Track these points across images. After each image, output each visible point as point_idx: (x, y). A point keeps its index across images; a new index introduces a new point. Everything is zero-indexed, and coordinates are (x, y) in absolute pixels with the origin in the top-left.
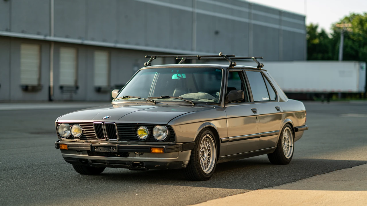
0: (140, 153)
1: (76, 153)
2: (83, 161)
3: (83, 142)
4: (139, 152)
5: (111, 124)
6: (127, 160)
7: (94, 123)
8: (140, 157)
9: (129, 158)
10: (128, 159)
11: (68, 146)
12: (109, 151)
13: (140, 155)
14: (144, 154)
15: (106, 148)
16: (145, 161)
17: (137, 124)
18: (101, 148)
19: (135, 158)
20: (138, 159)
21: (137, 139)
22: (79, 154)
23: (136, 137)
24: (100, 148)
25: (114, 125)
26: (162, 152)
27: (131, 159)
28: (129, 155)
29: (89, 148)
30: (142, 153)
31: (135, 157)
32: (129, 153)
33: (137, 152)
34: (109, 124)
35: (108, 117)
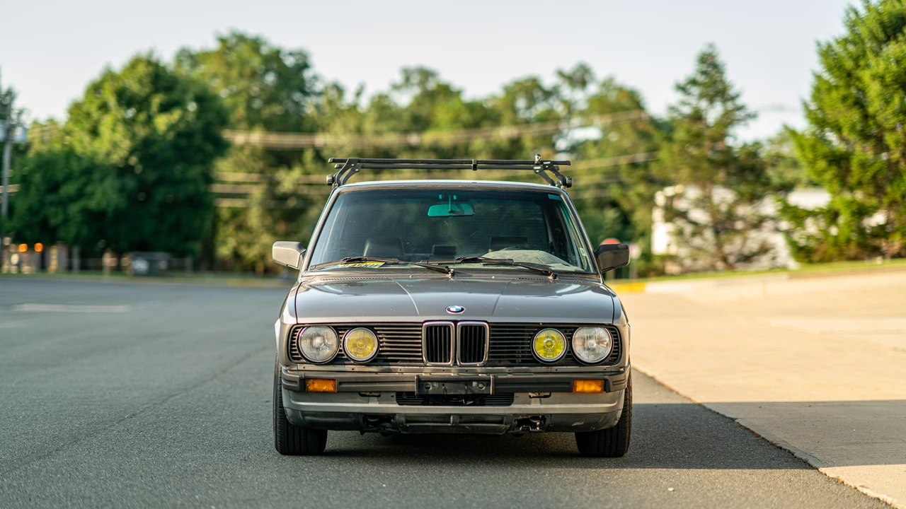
0: (542, 394)
1: (358, 400)
2: (371, 420)
3: (376, 373)
4: (539, 392)
5: (476, 327)
6: (508, 412)
7: (426, 323)
8: (541, 403)
9: (513, 406)
10: (511, 409)
11: (341, 383)
12: (469, 393)
13: (542, 399)
14: (553, 395)
15: (461, 385)
16: (551, 414)
17: (539, 323)
18: (445, 384)
19: (528, 406)
20: (536, 409)
21: (534, 361)
22: (368, 403)
23: (532, 356)
24: (443, 385)
25: (482, 328)
26: (599, 389)
27: (520, 409)
28: (515, 400)
29: (412, 387)
30: (548, 394)
31: (530, 404)
32: (516, 394)
33: (533, 392)
34: (471, 327)
35: (459, 308)
